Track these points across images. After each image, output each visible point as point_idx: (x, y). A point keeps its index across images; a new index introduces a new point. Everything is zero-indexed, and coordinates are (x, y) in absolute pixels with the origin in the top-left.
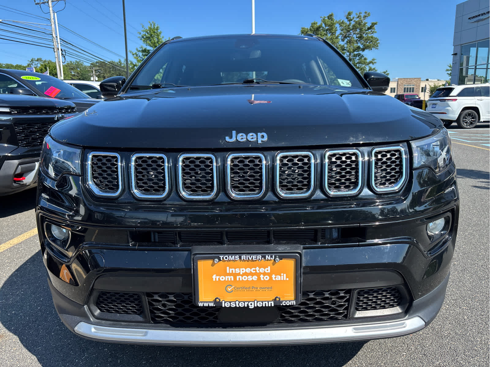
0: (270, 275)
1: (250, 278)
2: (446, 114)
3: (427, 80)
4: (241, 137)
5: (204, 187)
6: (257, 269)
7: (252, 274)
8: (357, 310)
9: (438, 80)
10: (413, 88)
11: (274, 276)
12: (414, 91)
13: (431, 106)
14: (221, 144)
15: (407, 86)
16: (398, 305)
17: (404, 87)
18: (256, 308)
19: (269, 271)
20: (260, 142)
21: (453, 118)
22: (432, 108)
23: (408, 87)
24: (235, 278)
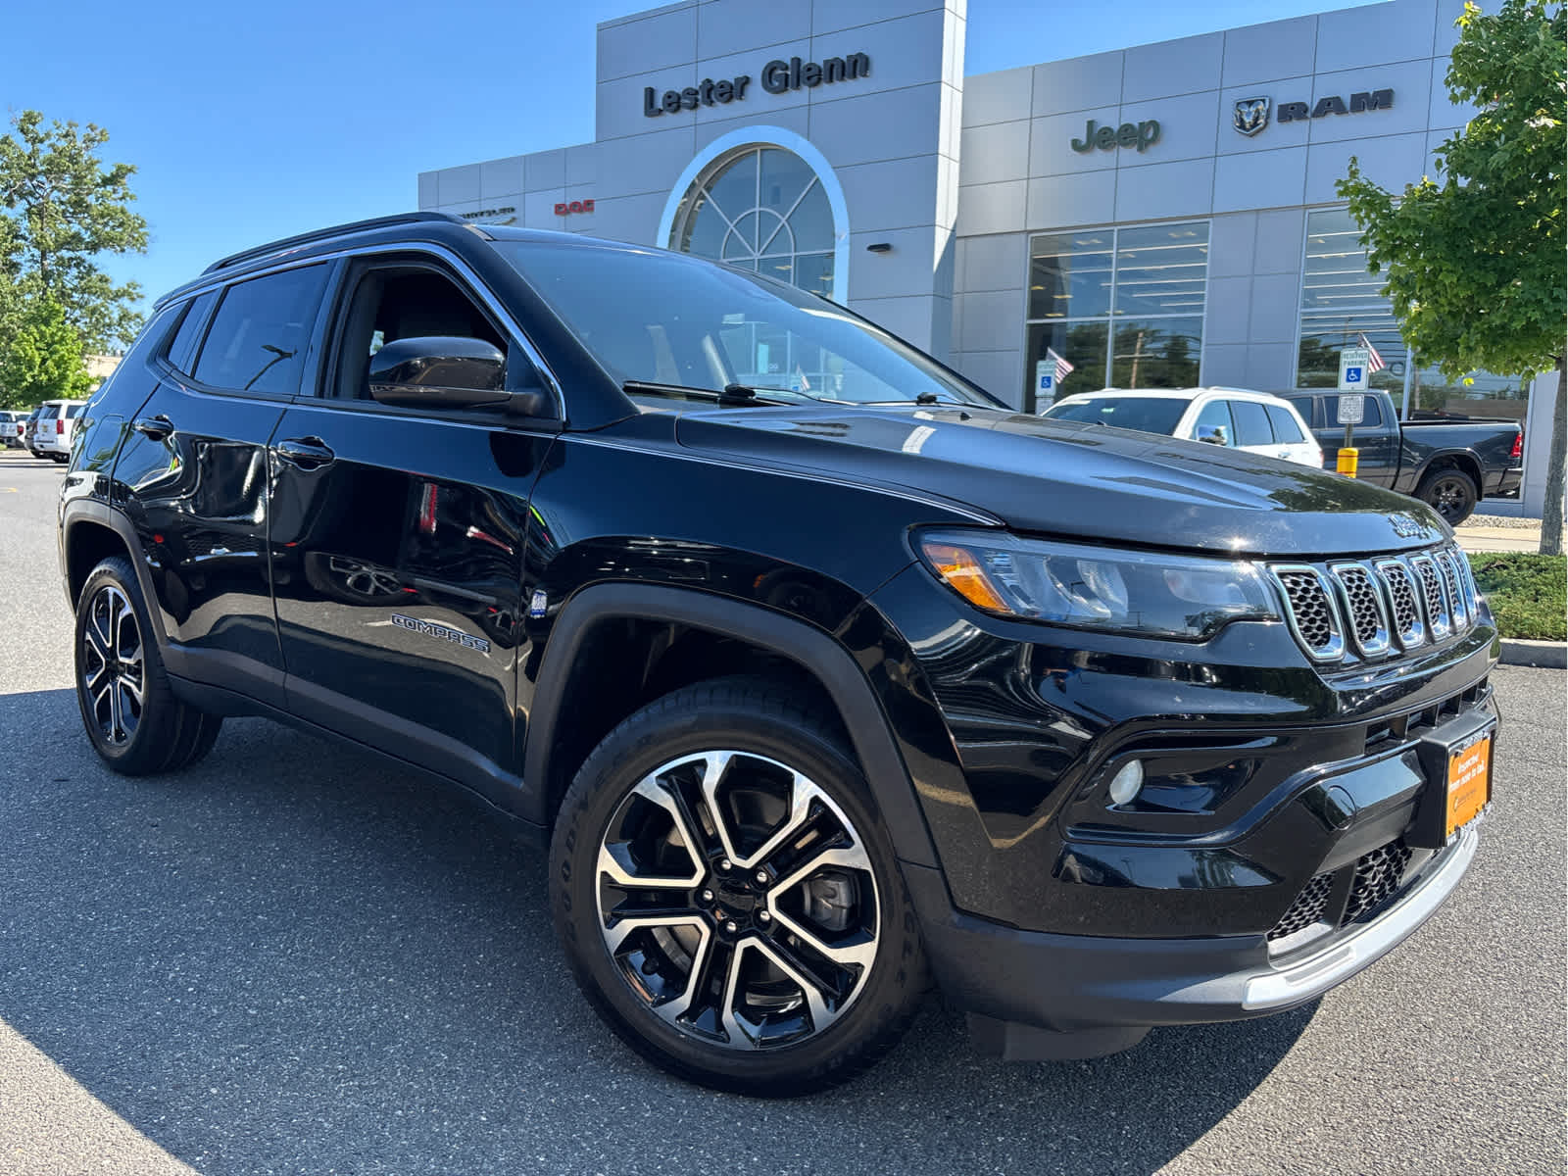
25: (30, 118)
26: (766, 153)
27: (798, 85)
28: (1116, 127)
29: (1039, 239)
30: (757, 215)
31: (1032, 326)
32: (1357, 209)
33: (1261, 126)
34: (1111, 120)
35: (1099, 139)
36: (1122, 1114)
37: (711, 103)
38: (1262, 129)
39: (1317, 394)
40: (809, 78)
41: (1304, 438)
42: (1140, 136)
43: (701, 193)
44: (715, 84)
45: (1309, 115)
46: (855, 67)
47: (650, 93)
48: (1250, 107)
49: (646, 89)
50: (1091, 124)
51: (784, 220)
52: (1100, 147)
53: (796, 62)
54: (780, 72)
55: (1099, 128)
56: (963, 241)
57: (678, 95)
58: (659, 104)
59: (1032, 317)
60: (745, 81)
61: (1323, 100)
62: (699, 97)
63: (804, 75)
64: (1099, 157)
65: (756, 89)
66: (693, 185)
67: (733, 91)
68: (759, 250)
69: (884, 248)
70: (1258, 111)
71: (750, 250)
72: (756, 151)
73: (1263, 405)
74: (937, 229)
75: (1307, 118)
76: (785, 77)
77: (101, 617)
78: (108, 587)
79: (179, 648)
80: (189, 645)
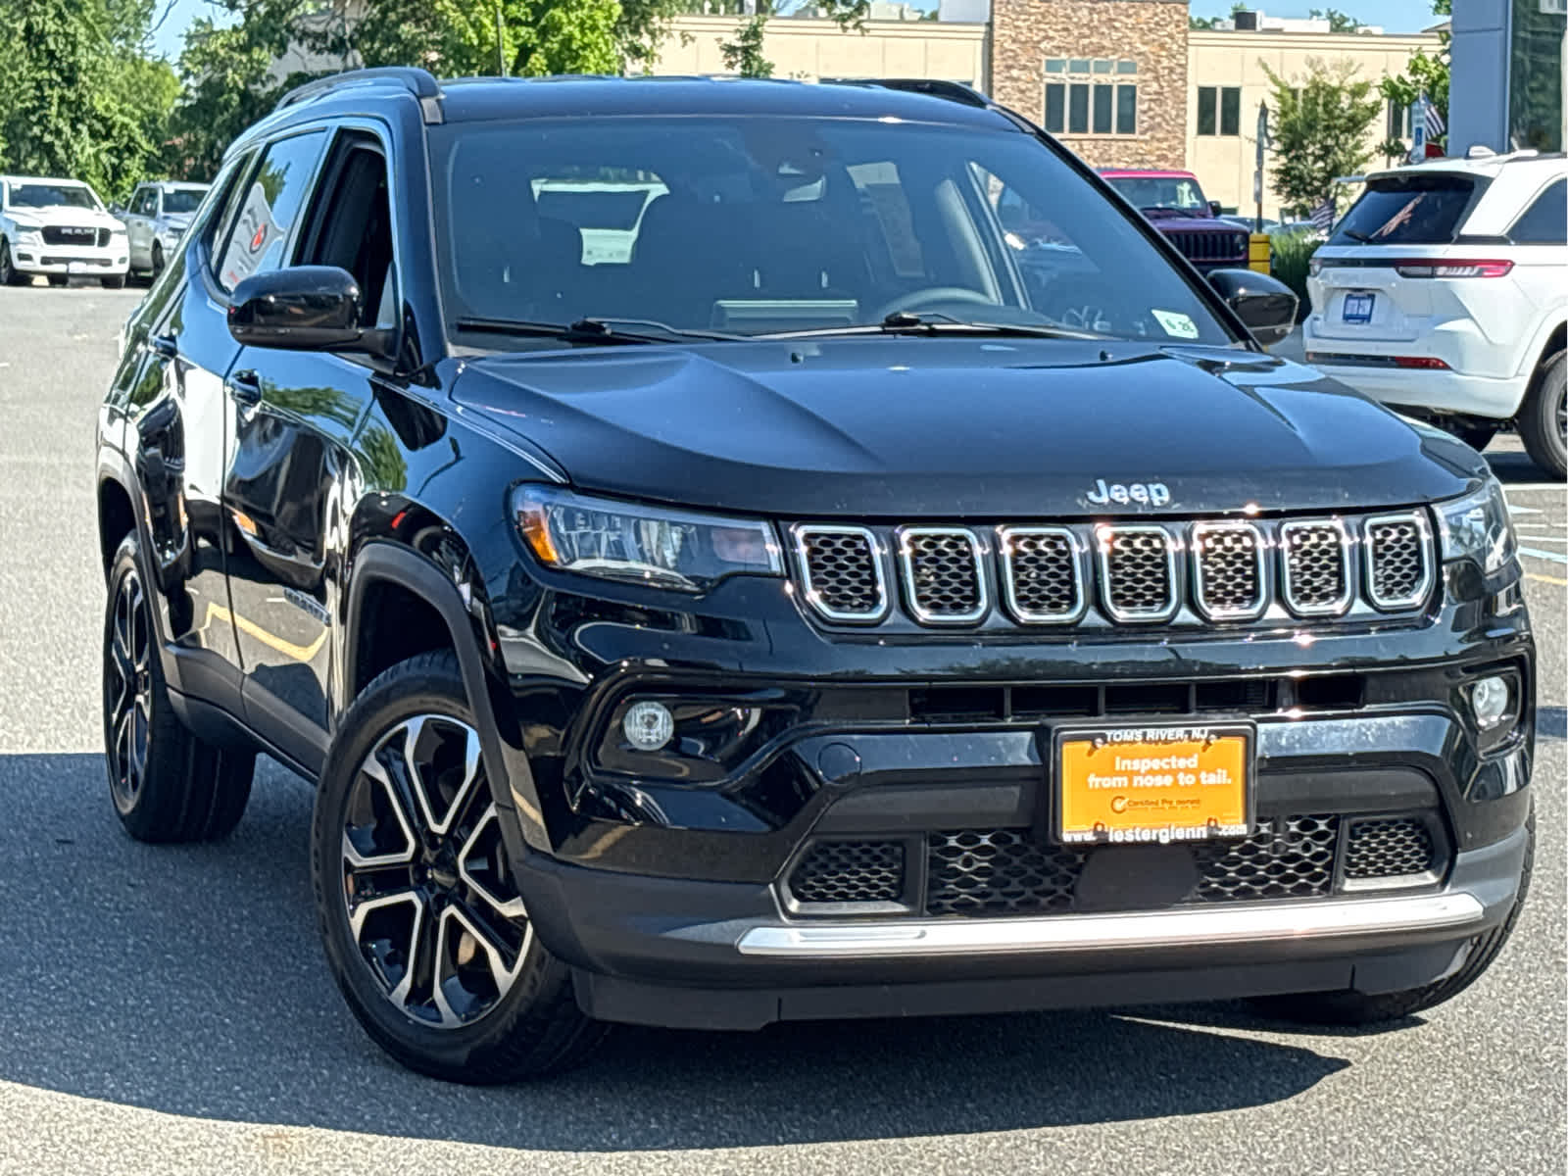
0: (1196, 772)
1: (1159, 781)
2: (1446, 367)
3: (1244, 21)
4: (1120, 494)
5: (1055, 598)
6: (1174, 759)
7: (1162, 772)
8: (1347, 874)
9: (1338, 26)
10: (1128, 93)
11: (1203, 775)
12: (1142, 120)
13: (1338, 304)
14: (1082, 507)
15: (1077, 67)
16: (1428, 867)
17: (1050, 78)
18: (1175, 843)
19: (1195, 765)
20: (1157, 503)
21: (1486, 402)
22: (1347, 318)
23: (1080, 78)
24: (1131, 781)
77: (123, 617)
78: (127, 571)
79: (174, 650)
80: (180, 645)
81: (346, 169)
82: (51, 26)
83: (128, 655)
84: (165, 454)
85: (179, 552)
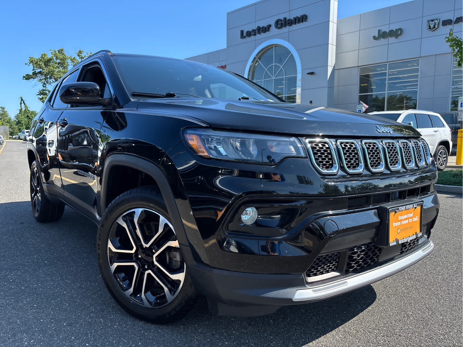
4: (383, 130)
20: (391, 133)
25: (80, 52)
26: (276, 47)
27: (285, 25)
28: (388, 31)
29: (363, 68)
30: (274, 66)
31: (360, 96)
32: (453, 46)
33: (436, 27)
34: (386, 29)
35: (382, 35)
36: (275, 338)
37: (260, 33)
38: (436, 29)
39: (455, 113)
40: (289, 23)
41: (444, 126)
42: (396, 33)
43: (257, 60)
44: (261, 27)
45: (453, 23)
46: (303, 19)
47: (242, 32)
48: (432, 22)
49: (241, 31)
50: (379, 31)
51: (282, 67)
52: (383, 38)
53: (285, 19)
54: (280, 22)
55: (382, 32)
56: (338, 70)
57: (250, 32)
58: (245, 35)
59: (360, 93)
60: (270, 26)
61: (457, 18)
62: (256, 32)
63: (287, 22)
64: (383, 41)
65: (273, 28)
66: (255, 58)
67: (266, 29)
68: (274, 76)
69: (312, 73)
70: (435, 23)
71: (272, 76)
72: (273, 47)
73: (428, 115)
74: (329, 67)
75: (452, 24)
76: (282, 24)
77: (34, 177)
78: (35, 168)
79: (46, 184)
80: (47, 183)
81: (85, 75)
82: (30, 115)
83: (35, 185)
84: (42, 146)
85: (47, 164)
